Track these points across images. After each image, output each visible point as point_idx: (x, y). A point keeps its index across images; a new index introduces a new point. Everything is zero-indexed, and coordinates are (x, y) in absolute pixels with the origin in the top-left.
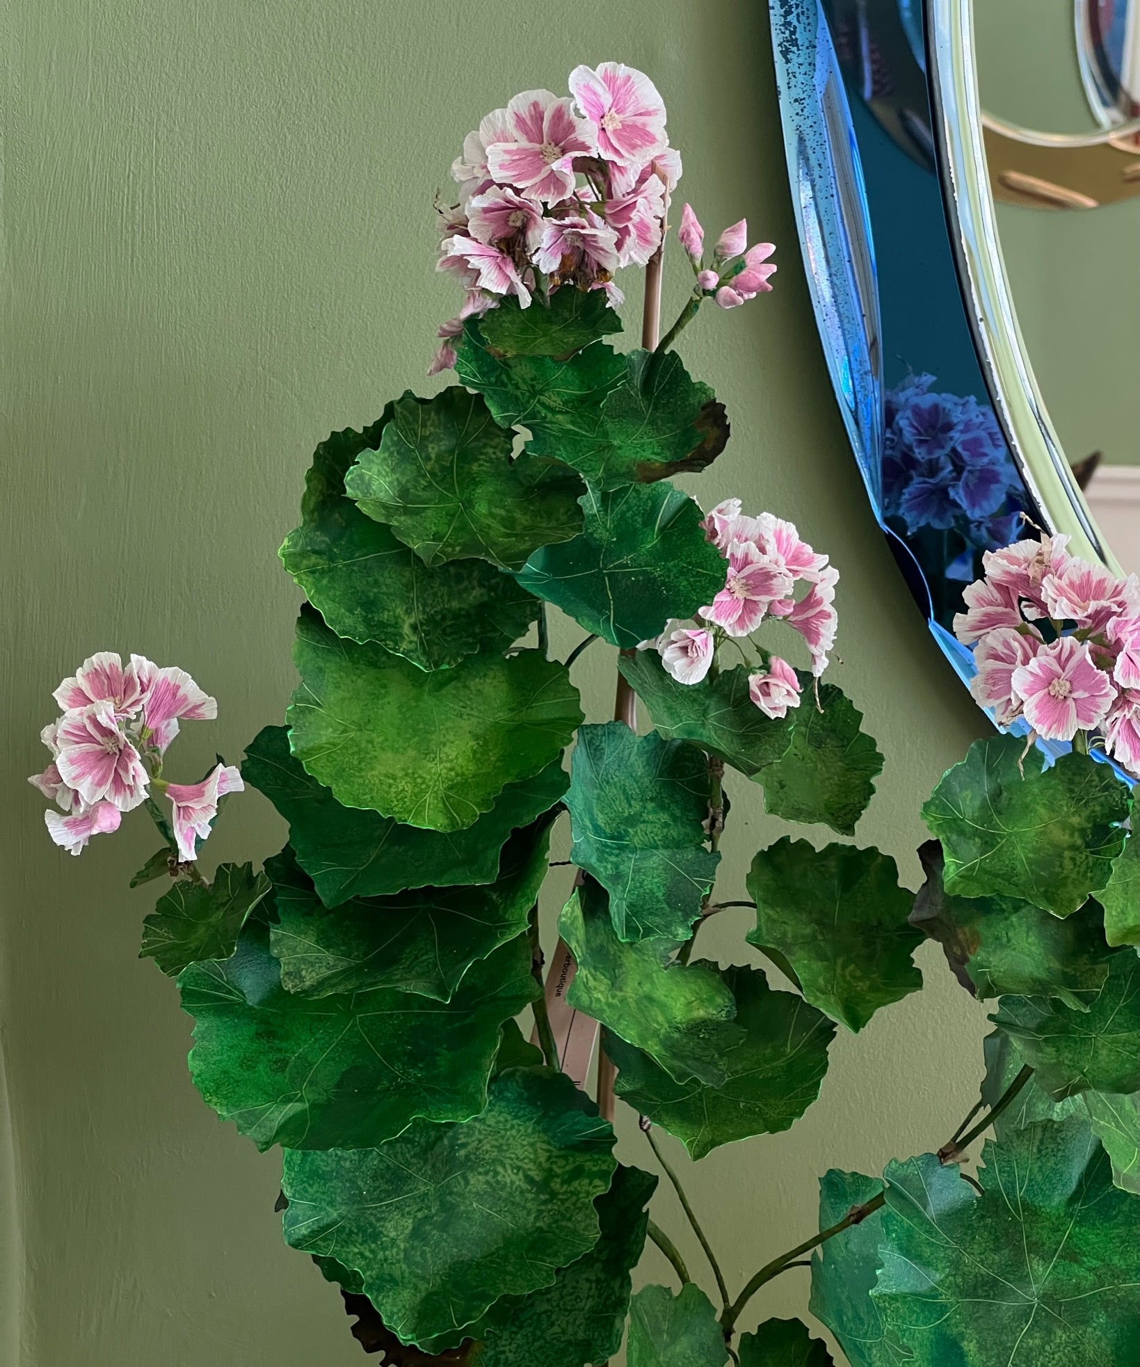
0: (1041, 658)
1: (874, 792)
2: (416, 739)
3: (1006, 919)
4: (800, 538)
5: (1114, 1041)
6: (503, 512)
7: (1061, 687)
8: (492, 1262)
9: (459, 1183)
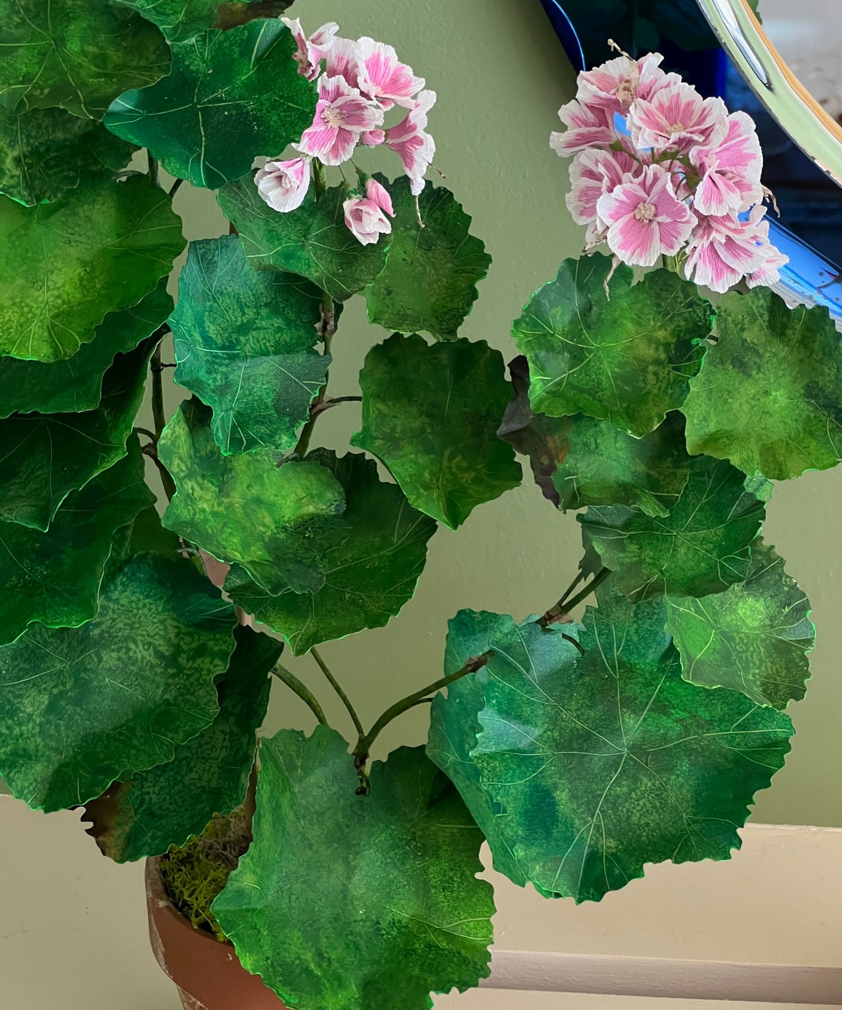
0: (627, 186)
1: (476, 298)
2: (25, 267)
3: (596, 425)
4: (399, 60)
5: (693, 539)
6: (95, 50)
7: (646, 211)
8: (121, 734)
9: (93, 660)
